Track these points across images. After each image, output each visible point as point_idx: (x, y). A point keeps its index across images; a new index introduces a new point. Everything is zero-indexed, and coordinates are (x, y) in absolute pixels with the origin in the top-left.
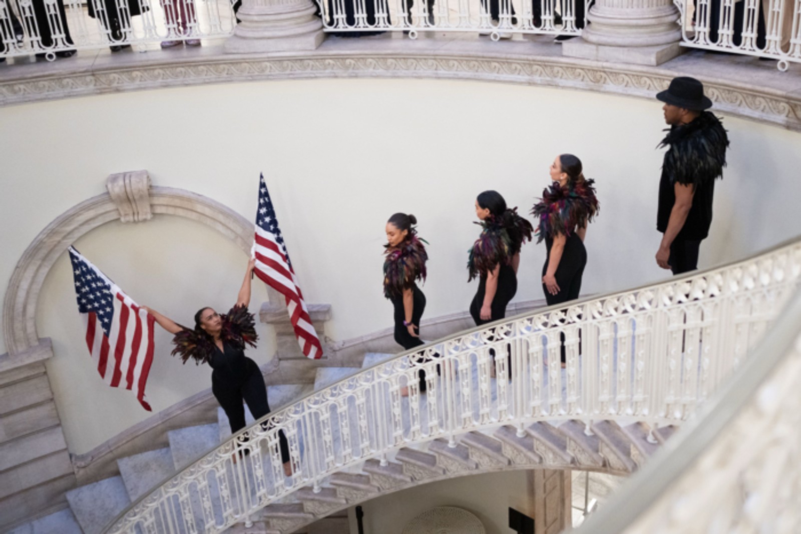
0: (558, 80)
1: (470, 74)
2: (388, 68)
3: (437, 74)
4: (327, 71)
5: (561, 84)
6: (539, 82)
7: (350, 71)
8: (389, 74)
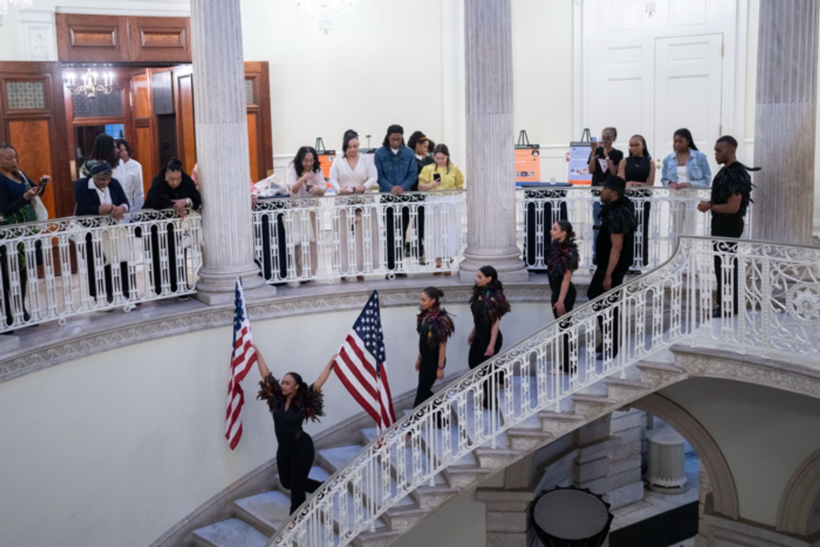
0: (210, 323)
1: (144, 337)
2: (80, 349)
3: (120, 343)
4: (33, 365)
5: (214, 325)
6: (199, 328)
7: (51, 359)
8: (83, 354)
